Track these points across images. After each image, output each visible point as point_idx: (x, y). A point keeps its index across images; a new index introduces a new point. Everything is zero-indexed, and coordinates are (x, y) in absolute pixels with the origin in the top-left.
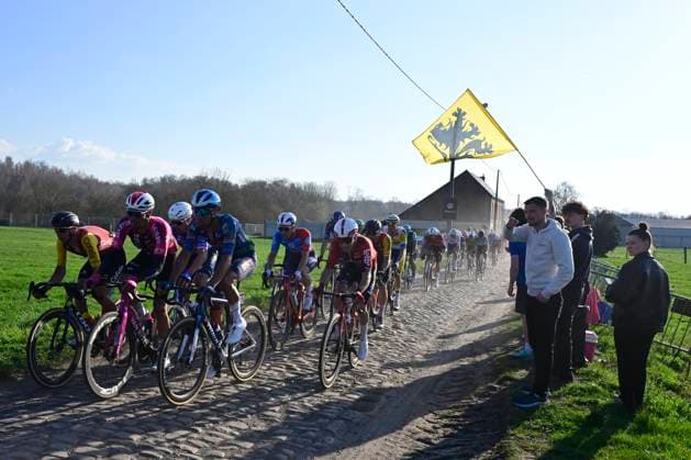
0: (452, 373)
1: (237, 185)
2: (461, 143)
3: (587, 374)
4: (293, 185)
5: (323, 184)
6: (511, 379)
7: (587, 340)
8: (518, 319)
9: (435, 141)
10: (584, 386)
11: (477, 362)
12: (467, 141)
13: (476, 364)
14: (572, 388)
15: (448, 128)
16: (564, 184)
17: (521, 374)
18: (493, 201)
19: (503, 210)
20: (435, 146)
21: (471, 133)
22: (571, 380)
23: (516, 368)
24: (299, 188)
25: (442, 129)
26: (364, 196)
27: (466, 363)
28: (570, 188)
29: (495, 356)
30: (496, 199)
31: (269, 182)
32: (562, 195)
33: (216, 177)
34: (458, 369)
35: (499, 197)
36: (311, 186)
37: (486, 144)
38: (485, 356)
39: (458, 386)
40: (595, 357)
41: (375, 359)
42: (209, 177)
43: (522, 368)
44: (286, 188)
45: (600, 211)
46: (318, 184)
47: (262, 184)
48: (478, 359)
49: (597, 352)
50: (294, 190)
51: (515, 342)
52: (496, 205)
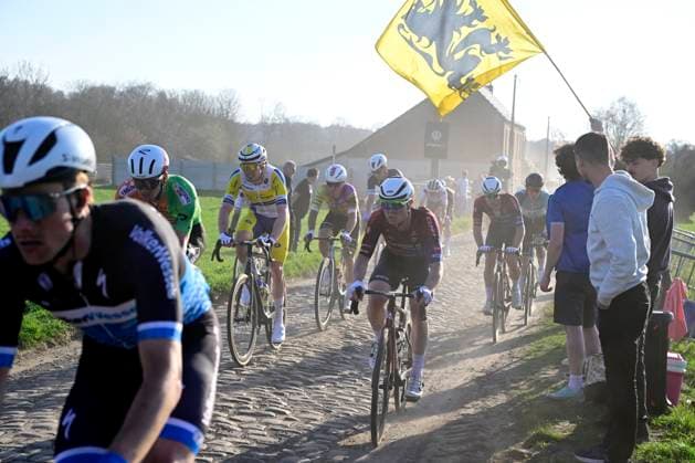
0: (448, 428)
1: (60, 93)
2: (456, 34)
3: (670, 426)
4: (162, 95)
5: (216, 94)
6: (548, 438)
7: (669, 368)
8: (554, 331)
9: (410, 35)
10: (666, 447)
11: (490, 409)
12: (465, 31)
13: (487, 413)
14: (647, 452)
15: (432, 8)
16: (622, 100)
17: (563, 429)
18: (507, 128)
19: (524, 142)
20: (410, 43)
21: (472, 17)
22: (644, 437)
23: (554, 418)
24: (174, 101)
25: (421, 10)
26: (288, 115)
27: (471, 411)
28: (632, 106)
29: (520, 397)
30: (512, 123)
31: (119, 89)
32: (619, 118)
33: (23, 77)
34: (459, 422)
35: (517, 120)
36: (195, 98)
37: (498, 37)
38: (502, 399)
39: (459, 453)
40: (682, 396)
41: (316, 408)
42: (11, 78)
43: (563, 419)
44: (151, 100)
45: (679, 145)
46: (208, 93)
47: (107, 92)
48: (491, 403)
49: (684, 386)
50: (164, 103)
51: (552, 373)
52: (512, 133)
